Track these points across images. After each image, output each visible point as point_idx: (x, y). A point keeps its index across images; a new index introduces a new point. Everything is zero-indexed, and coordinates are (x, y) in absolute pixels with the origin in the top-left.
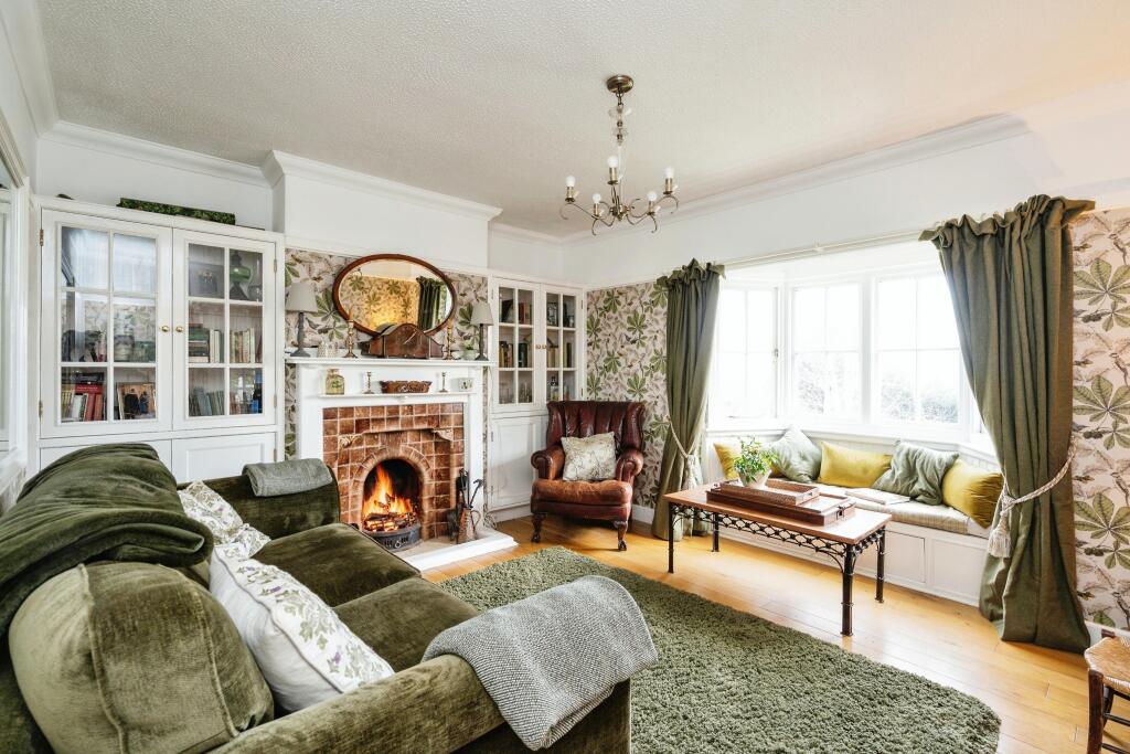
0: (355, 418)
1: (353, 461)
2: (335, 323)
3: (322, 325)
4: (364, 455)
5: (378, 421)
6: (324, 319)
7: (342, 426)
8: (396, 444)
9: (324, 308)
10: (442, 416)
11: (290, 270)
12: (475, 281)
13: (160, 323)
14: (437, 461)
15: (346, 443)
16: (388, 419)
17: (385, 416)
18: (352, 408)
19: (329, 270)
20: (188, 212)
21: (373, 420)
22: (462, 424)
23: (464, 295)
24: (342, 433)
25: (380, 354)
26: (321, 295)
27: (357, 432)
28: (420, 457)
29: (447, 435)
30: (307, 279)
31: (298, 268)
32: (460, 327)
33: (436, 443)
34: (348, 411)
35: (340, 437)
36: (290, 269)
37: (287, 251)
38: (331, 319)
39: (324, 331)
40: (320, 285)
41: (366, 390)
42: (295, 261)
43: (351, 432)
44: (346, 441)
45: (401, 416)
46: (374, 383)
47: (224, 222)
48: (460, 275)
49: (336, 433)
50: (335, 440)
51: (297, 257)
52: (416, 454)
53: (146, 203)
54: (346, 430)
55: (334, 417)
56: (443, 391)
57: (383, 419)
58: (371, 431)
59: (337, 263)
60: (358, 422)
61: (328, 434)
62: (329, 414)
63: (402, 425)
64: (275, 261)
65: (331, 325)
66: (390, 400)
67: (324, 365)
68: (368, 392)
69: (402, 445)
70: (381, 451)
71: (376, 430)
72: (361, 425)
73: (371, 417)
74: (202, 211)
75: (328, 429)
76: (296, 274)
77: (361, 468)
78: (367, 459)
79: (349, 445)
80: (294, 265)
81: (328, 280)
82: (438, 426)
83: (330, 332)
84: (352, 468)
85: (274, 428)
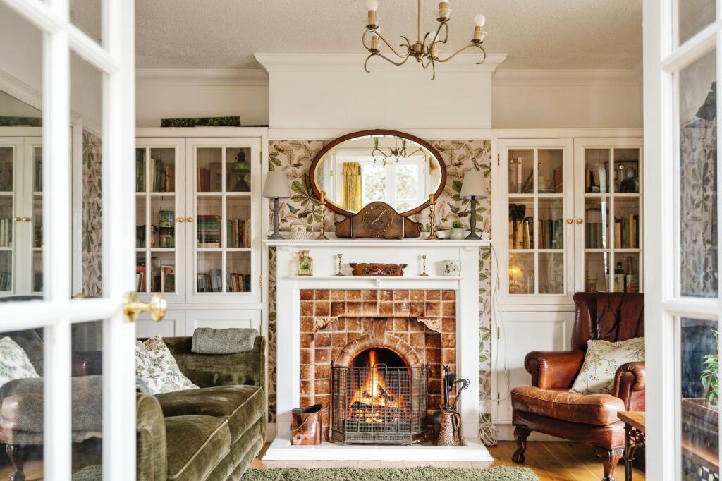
0: (330, 301)
1: (334, 345)
2: (313, 207)
3: (302, 210)
4: (346, 339)
5: (354, 305)
6: (303, 204)
7: (318, 308)
8: (380, 332)
9: (303, 193)
10: (428, 304)
11: (273, 161)
12: (472, 146)
13: (177, 216)
14: (427, 355)
15: (321, 326)
16: (364, 303)
17: (362, 300)
18: (328, 291)
19: (308, 156)
20: (204, 122)
21: (349, 303)
22: (454, 314)
23: (459, 164)
24: (318, 314)
25: (348, 235)
26: (300, 181)
27: (332, 315)
28: (408, 349)
29: (435, 326)
30: (287, 167)
31: (281, 157)
32: (453, 203)
33: (427, 335)
34: (322, 293)
35: (315, 319)
36: (272, 159)
37: (271, 142)
38: (310, 203)
39: (304, 215)
40: (299, 171)
41: (338, 272)
42: (277, 150)
43: (327, 314)
44: (321, 323)
45: (379, 301)
46: (345, 266)
47: (231, 125)
48: (453, 142)
49: (312, 314)
50: (311, 321)
51: (279, 147)
52: (403, 346)
53: (175, 120)
54: (321, 313)
55: (310, 298)
56: (424, 274)
57: (358, 304)
58: (346, 314)
59: (314, 147)
60: (334, 305)
61: (304, 314)
62: (305, 295)
63: (380, 311)
64: (261, 153)
65: (311, 209)
66: (364, 283)
67: (298, 247)
68: (340, 274)
69: (387, 334)
70: (363, 338)
71: (352, 314)
72: (335, 307)
73: (347, 300)
74: (214, 119)
75: (305, 310)
76: (278, 163)
77: (342, 352)
78: (349, 344)
79: (324, 327)
80: (276, 155)
81: (306, 165)
82: (422, 315)
83: (309, 215)
84: (334, 352)
85: (259, 306)
